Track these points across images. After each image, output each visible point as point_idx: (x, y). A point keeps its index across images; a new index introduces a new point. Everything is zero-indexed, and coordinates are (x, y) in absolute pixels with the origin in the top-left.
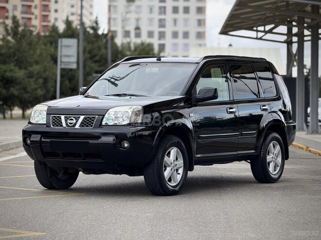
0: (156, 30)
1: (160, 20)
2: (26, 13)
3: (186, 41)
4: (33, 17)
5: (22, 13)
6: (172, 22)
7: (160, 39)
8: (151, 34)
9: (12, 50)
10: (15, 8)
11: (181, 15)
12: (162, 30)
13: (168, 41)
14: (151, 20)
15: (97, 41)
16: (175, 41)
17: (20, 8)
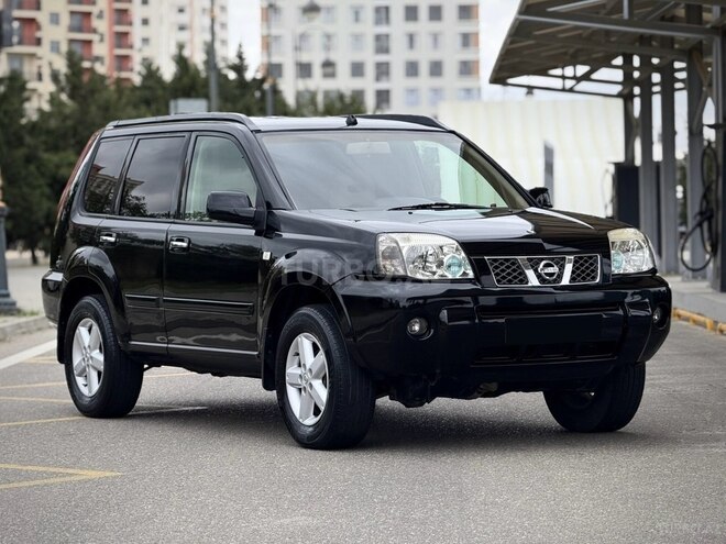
0: (370, 59)
1: (378, 38)
2: (80, 30)
3: (436, 82)
4: (95, 38)
5: (72, 29)
6: (405, 41)
7: (378, 79)
8: (357, 70)
9: (69, 123)
10: (55, 19)
11: (423, 26)
12: (383, 58)
13: (397, 83)
14: (357, 38)
15: (243, 95)
16: (412, 82)
17: (65, 20)
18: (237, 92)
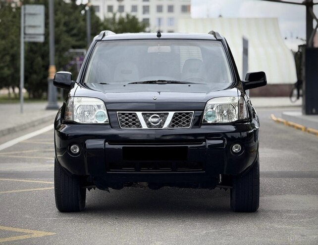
0: (140, 4)
3: (171, 15)
7: (144, 13)
8: (134, 9)
12: (146, 4)
16: (160, 15)
18: (71, 10)
